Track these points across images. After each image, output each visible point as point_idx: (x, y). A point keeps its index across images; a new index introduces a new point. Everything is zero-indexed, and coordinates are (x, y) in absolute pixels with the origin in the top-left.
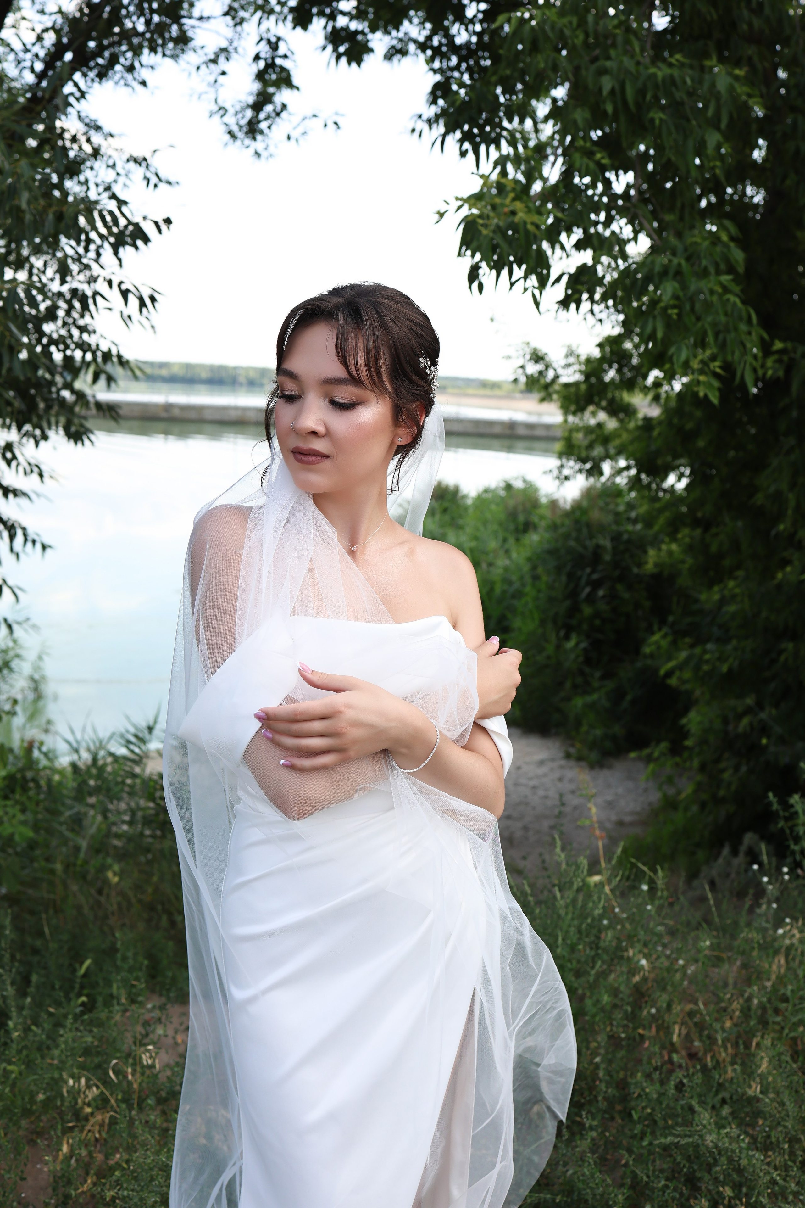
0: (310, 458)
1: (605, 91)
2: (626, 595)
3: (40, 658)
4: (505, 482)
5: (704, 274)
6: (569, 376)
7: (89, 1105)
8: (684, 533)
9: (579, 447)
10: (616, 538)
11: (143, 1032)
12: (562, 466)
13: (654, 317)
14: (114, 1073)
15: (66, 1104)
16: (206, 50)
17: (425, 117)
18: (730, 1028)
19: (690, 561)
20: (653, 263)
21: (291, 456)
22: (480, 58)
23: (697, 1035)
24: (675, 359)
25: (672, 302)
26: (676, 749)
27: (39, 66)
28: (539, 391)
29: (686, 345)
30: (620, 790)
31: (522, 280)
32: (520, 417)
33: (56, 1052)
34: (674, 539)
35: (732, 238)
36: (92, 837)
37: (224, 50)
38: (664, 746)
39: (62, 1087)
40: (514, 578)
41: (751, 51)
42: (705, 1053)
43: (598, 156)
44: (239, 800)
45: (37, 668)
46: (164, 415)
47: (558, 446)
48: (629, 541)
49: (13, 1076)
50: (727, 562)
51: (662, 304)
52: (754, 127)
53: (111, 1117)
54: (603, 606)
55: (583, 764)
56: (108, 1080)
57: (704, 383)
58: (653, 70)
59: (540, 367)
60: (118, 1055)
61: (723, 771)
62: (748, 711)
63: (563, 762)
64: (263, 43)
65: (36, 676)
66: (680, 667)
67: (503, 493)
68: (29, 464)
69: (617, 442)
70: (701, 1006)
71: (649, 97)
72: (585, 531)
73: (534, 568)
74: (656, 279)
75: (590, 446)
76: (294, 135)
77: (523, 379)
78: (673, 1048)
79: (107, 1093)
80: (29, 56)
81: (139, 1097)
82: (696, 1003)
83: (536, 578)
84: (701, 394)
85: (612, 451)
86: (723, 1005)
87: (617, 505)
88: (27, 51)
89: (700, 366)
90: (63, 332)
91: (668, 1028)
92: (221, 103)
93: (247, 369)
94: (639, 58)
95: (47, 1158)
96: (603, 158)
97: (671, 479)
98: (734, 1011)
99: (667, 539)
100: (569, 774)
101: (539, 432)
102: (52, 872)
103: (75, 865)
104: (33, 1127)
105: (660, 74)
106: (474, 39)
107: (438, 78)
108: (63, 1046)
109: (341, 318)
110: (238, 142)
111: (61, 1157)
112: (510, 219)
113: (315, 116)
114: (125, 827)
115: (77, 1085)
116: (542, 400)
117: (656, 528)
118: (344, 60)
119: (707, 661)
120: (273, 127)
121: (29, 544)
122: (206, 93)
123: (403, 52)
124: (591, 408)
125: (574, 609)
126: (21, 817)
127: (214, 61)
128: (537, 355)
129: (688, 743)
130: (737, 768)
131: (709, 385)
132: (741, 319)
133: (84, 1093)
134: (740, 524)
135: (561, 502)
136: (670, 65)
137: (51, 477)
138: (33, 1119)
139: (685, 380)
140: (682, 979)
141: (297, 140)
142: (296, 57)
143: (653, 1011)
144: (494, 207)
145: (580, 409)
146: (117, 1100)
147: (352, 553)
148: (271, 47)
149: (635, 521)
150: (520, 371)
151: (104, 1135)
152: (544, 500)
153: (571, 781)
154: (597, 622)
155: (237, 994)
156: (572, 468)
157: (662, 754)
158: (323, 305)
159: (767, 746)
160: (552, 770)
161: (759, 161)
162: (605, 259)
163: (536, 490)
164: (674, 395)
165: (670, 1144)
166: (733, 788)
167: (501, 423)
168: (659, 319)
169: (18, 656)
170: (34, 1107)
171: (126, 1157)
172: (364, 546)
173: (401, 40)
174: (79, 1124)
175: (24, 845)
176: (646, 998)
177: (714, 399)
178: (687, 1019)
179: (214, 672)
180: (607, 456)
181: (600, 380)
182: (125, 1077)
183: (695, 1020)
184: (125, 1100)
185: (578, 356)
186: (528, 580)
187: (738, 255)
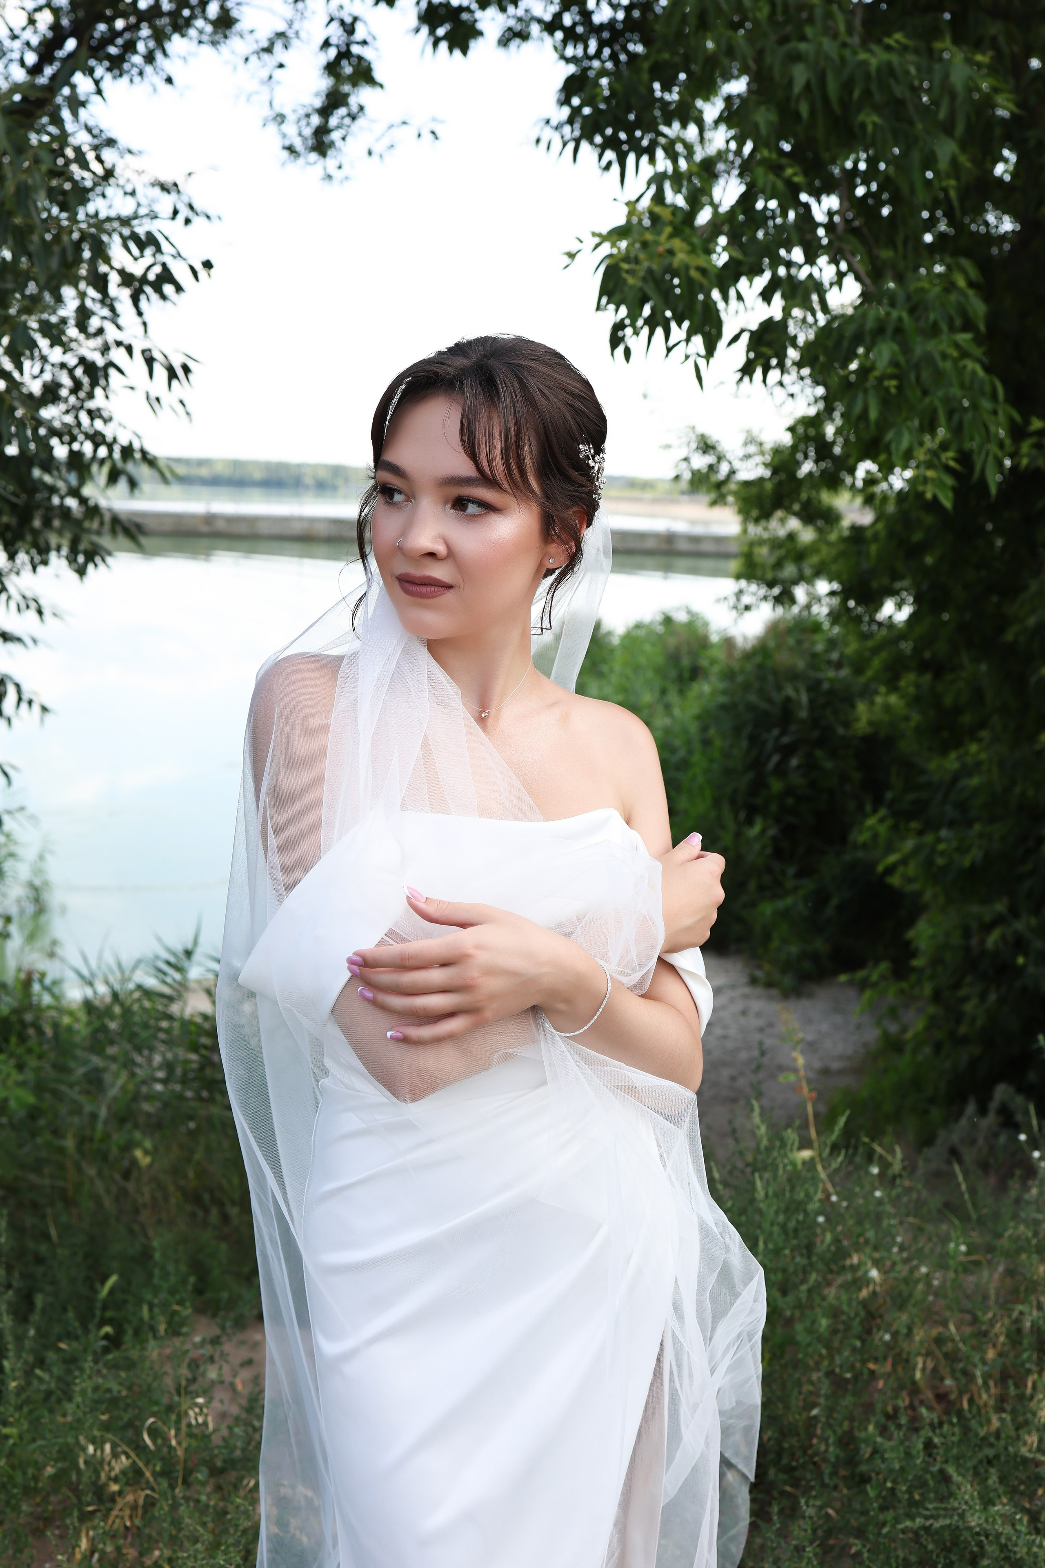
0: (425, 589)
1: (798, 86)
2: (828, 765)
3: (41, 857)
4: (664, 614)
5: (934, 331)
6: (749, 471)
7: (116, 1480)
8: (908, 680)
9: (763, 566)
10: (814, 687)
11: (190, 1376)
12: (741, 592)
13: (866, 391)
14: (149, 1434)
15: (85, 1479)
16: (257, 35)
17: (554, 122)
18: (994, 1360)
19: (916, 718)
20: (864, 316)
21: (397, 586)
22: (628, 41)
23: (948, 1369)
24: (893, 447)
25: (890, 371)
26: (901, 971)
27: (31, 58)
28: (708, 491)
29: (908, 428)
30: (824, 1027)
31: (683, 344)
32: (680, 527)
33: (70, 1407)
34: (893, 687)
35: (971, 284)
36: (115, 1099)
37: (281, 35)
38: (884, 966)
39: (78, 1456)
40: (677, 742)
41: (995, 28)
42: (961, 1394)
43: (789, 171)
44: (326, 1072)
45: (38, 871)
46: (204, 529)
47: (734, 565)
48: (831, 692)
49: (11, 1441)
50: (966, 719)
51: (876, 373)
52: (998, 131)
53: (147, 1496)
54: (797, 780)
55: (774, 992)
56: (141, 1443)
57: (933, 480)
58: (863, 56)
59: (710, 459)
60: (155, 1409)
61: (965, 999)
62: (999, 920)
63: (747, 990)
64: (335, 25)
65: (37, 882)
66: (904, 861)
67: (660, 629)
68: (24, 597)
69: (815, 559)
70: (952, 1328)
71: (856, 94)
72: (770, 678)
73: (704, 729)
74: (868, 339)
75: (779, 565)
76: (376, 150)
77: (687, 476)
78: (915, 1390)
79: (141, 1464)
80: (17, 44)
81: (185, 1469)
82: (945, 1324)
83: (706, 743)
84: (929, 496)
85: (808, 572)
86: (984, 1328)
87: (814, 643)
88: (14, 37)
89: (928, 457)
90: (69, 419)
91: (907, 1361)
92: (278, 108)
93: (315, 467)
94: (844, 37)
95: (60, 1557)
96: (795, 174)
97: (888, 609)
98: (997, 1336)
99: (883, 689)
100: (757, 1005)
101: (707, 547)
102: (61, 1150)
103: (91, 1140)
104: (39, 1510)
105: (874, 62)
106: (621, 15)
107: (571, 69)
108: (78, 1399)
109: (468, 389)
110: (301, 161)
111: (78, 1556)
112: (666, 262)
113: (404, 123)
114: (159, 1087)
115: (99, 1453)
116: (714, 503)
117: (869, 673)
118: (444, 46)
119: (942, 854)
120: (348, 139)
121: (24, 706)
122: (257, 93)
123: (523, 36)
124: (779, 514)
125: (759, 785)
126: (16, 1076)
127: (269, 50)
128: (706, 444)
129: (916, 963)
130: (983, 997)
131: (941, 484)
132: (982, 393)
133: (109, 1464)
134: (983, 667)
135: (739, 641)
136: (888, 48)
137: (55, 615)
138: (38, 1500)
139: (908, 474)
140: (926, 1293)
141: (381, 156)
142: (379, 44)
143: (887, 1337)
144: (645, 245)
145: (765, 515)
146: (154, 1474)
147: (482, 721)
148: (345, 30)
149: (839, 665)
150: (684, 465)
151: (138, 1522)
152: (714, 638)
153: (758, 1015)
154: (790, 801)
155: (328, 1347)
156: (754, 594)
157: (883, 977)
158: (441, 370)
159: (1023, 968)
160: (732, 1000)
161: (1007, 178)
162: (797, 312)
163: (706, 624)
164: (894, 495)
165: (919, 1528)
166: (979, 1023)
167: (656, 536)
168: (871, 393)
169: (12, 855)
170: (40, 1485)
171: (167, 1553)
172: (499, 711)
173: (520, 19)
174: (102, 1508)
175: (22, 1113)
176: (878, 1321)
177: (947, 502)
178: (934, 1348)
179: (288, 891)
180: (800, 578)
181: (792, 475)
182: (166, 1440)
183: (944, 1349)
184: (164, 1473)
185: (761, 444)
186: (697, 746)
187: (978, 308)
